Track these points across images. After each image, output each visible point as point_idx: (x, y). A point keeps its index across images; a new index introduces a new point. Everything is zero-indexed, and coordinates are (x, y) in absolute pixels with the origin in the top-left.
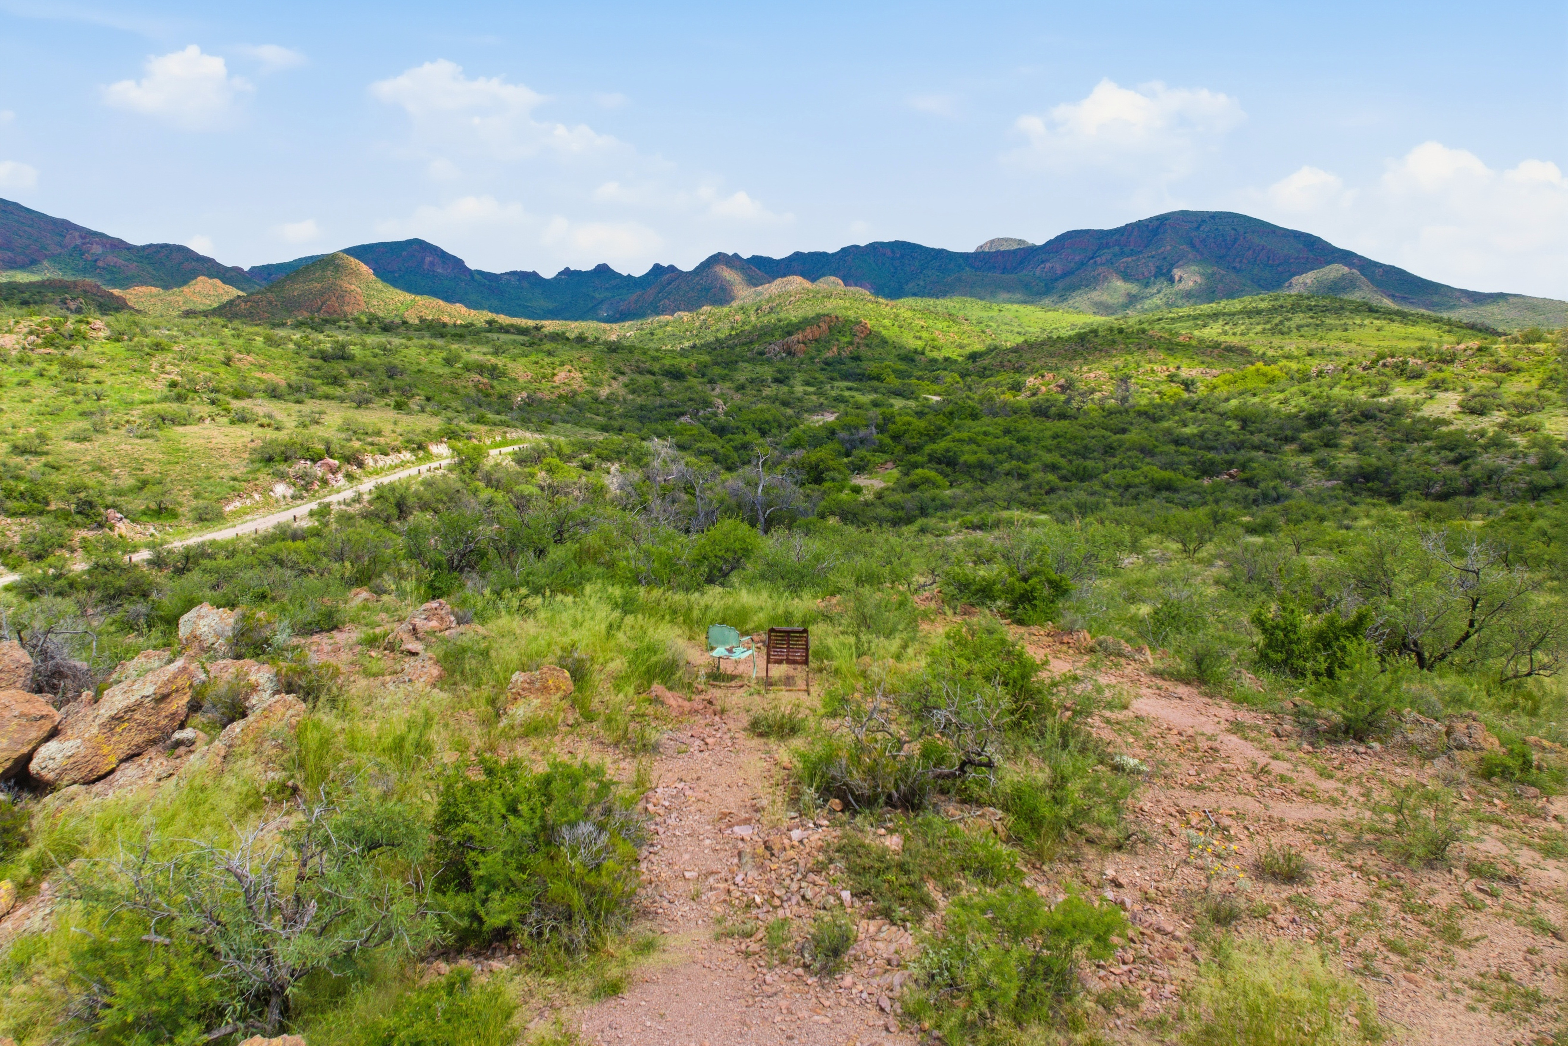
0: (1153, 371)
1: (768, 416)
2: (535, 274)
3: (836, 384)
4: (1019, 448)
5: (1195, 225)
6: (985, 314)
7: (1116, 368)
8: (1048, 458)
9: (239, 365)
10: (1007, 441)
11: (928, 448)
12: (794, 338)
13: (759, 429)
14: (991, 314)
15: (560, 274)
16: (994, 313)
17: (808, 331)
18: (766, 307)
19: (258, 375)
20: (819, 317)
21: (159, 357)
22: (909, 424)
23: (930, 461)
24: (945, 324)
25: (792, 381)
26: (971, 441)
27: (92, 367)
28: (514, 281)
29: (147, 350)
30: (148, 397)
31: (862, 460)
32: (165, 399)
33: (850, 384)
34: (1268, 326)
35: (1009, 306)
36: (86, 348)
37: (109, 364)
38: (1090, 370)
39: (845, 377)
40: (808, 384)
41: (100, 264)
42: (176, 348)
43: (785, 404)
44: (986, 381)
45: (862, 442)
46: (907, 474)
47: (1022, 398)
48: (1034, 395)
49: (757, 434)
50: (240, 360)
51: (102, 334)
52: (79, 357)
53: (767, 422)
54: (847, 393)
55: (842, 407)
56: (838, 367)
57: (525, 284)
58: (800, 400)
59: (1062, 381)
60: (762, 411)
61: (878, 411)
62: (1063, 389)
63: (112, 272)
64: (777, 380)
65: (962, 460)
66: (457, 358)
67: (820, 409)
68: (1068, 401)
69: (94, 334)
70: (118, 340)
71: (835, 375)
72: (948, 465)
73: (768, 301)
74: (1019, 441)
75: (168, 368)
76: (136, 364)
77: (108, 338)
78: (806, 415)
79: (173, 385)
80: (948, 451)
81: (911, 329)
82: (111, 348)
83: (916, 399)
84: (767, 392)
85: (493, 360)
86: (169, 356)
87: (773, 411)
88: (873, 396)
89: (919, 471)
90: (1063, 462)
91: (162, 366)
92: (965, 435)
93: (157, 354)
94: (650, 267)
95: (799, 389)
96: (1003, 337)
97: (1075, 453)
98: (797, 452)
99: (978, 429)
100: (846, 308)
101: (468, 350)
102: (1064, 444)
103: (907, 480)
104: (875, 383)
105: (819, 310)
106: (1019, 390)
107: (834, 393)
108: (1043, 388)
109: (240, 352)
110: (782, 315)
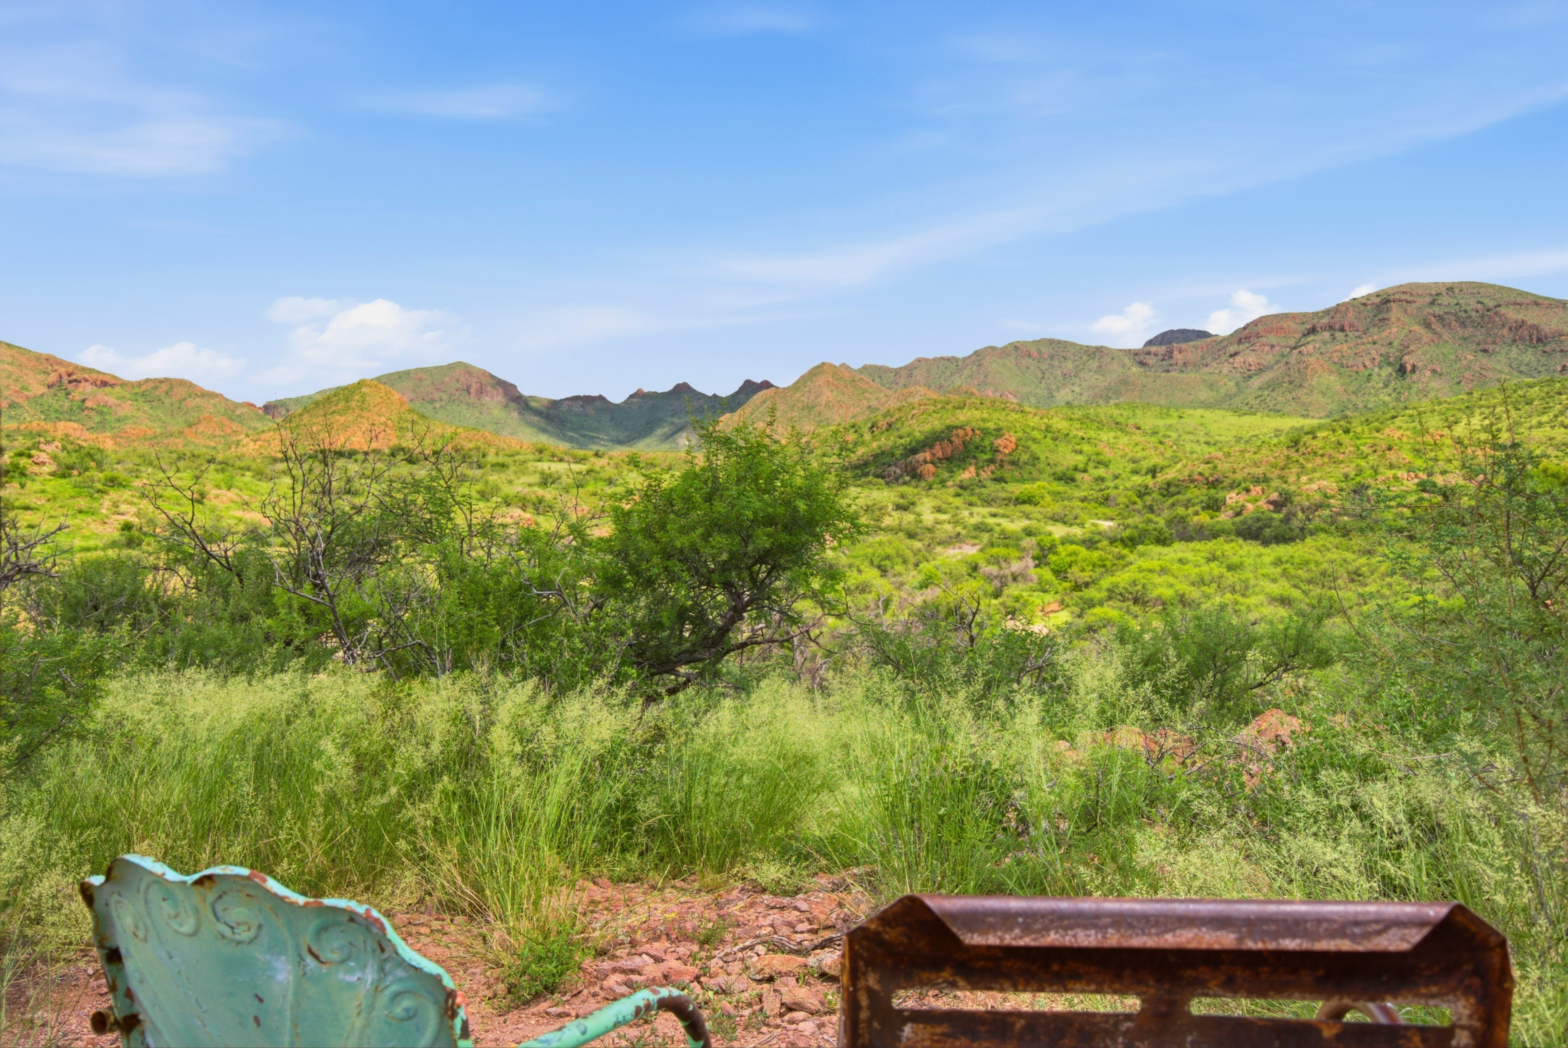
0: (1396, 478)
1: (890, 550)
2: (601, 398)
3: (975, 510)
4: (1231, 578)
5: (1428, 299)
6: (1161, 423)
7: (1346, 477)
8: (1275, 589)
9: (215, 502)
10: (1216, 569)
11: (1106, 582)
12: (920, 457)
13: (879, 567)
14: (1169, 421)
15: (631, 396)
16: (1173, 421)
17: (937, 447)
18: (883, 423)
19: (239, 514)
20: (950, 428)
21: (114, 494)
22: (1075, 553)
23: (1110, 598)
24: (1112, 434)
25: (918, 509)
26: (1163, 571)
27: (27, 508)
28: (577, 408)
29: (99, 486)
30: (92, 543)
31: (1017, 600)
32: (114, 544)
33: (993, 510)
34: (1545, 418)
35: (1191, 412)
36: (23, 486)
37: (48, 505)
38: (1311, 480)
39: (987, 502)
40: (939, 510)
41: (89, 404)
42: (137, 483)
43: (911, 535)
44: (1171, 501)
45: (1015, 579)
46: (1080, 616)
47: (1224, 518)
48: (1238, 514)
49: (876, 572)
50: (217, 497)
51: (47, 469)
52: (13, 497)
53: (888, 557)
54: (991, 521)
55: (986, 537)
56: (977, 490)
57: (590, 410)
58: (930, 530)
59: (1275, 496)
60: (880, 543)
61: (1033, 540)
62: (1278, 505)
63: (101, 413)
64: (899, 507)
65: (1155, 594)
66: (495, 490)
67: (956, 539)
68: (1287, 520)
69: (36, 469)
70: (64, 476)
71: (974, 499)
72: (1136, 601)
73: (885, 416)
74: (1230, 568)
75: (123, 508)
76: (83, 503)
77: (52, 474)
78: (939, 549)
79: (127, 527)
80: (1134, 583)
81: (1068, 442)
82: (54, 485)
83: (1082, 525)
84: (887, 521)
85: (540, 491)
86: (126, 494)
87: (896, 544)
88: (1025, 523)
89: (1097, 610)
90: (1296, 593)
91: (115, 505)
92: (1155, 564)
93: (112, 491)
94: (741, 384)
95: (928, 518)
96: (1188, 448)
97: (1310, 582)
98: (929, 591)
99: (1169, 557)
100: (983, 420)
101: (510, 482)
102: (1292, 571)
103: (1081, 623)
104: (1027, 508)
105: (950, 420)
106: (1218, 509)
107: (974, 520)
108: (1250, 506)
109: (218, 487)
110: (904, 431)
